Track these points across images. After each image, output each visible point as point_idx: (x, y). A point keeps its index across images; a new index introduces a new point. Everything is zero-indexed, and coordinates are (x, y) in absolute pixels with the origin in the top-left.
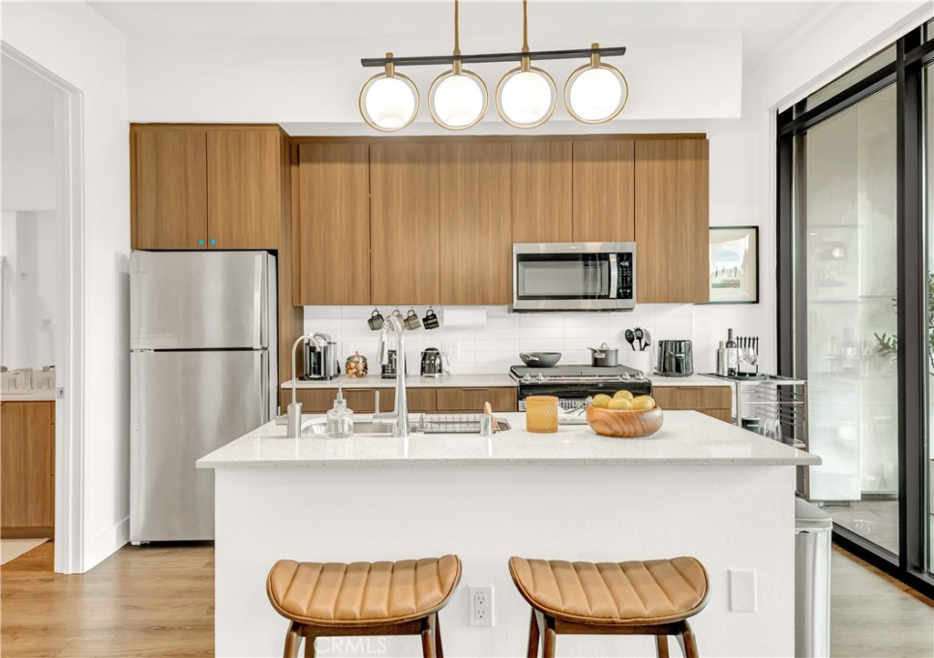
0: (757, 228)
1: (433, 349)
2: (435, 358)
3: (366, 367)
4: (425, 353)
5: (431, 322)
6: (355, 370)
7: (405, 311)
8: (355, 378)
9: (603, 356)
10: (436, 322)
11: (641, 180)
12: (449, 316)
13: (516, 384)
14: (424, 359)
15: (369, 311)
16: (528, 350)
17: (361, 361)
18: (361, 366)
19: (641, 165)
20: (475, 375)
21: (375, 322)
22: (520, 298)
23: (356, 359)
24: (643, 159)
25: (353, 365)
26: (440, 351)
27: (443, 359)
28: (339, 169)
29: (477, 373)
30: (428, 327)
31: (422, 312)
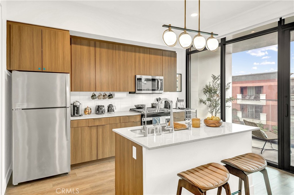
0: (181, 74)
1: (111, 105)
2: (112, 107)
3: (91, 112)
4: (109, 106)
5: (110, 96)
6: (88, 112)
7: (102, 93)
8: (88, 115)
9: (155, 105)
10: (113, 97)
11: (164, 61)
12: (117, 95)
13: (141, 114)
14: (109, 108)
15: (91, 93)
16: (137, 104)
17: (90, 109)
18: (90, 111)
19: (163, 57)
20: (120, 112)
21: (93, 97)
22: (138, 90)
23: (88, 109)
24: (164, 56)
25: (87, 110)
26: (113, 105)
27: (114, 107)
28: (85, 48)
29: (121, 111)
30: (110, 98)
31: (108, 94)
